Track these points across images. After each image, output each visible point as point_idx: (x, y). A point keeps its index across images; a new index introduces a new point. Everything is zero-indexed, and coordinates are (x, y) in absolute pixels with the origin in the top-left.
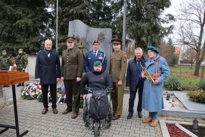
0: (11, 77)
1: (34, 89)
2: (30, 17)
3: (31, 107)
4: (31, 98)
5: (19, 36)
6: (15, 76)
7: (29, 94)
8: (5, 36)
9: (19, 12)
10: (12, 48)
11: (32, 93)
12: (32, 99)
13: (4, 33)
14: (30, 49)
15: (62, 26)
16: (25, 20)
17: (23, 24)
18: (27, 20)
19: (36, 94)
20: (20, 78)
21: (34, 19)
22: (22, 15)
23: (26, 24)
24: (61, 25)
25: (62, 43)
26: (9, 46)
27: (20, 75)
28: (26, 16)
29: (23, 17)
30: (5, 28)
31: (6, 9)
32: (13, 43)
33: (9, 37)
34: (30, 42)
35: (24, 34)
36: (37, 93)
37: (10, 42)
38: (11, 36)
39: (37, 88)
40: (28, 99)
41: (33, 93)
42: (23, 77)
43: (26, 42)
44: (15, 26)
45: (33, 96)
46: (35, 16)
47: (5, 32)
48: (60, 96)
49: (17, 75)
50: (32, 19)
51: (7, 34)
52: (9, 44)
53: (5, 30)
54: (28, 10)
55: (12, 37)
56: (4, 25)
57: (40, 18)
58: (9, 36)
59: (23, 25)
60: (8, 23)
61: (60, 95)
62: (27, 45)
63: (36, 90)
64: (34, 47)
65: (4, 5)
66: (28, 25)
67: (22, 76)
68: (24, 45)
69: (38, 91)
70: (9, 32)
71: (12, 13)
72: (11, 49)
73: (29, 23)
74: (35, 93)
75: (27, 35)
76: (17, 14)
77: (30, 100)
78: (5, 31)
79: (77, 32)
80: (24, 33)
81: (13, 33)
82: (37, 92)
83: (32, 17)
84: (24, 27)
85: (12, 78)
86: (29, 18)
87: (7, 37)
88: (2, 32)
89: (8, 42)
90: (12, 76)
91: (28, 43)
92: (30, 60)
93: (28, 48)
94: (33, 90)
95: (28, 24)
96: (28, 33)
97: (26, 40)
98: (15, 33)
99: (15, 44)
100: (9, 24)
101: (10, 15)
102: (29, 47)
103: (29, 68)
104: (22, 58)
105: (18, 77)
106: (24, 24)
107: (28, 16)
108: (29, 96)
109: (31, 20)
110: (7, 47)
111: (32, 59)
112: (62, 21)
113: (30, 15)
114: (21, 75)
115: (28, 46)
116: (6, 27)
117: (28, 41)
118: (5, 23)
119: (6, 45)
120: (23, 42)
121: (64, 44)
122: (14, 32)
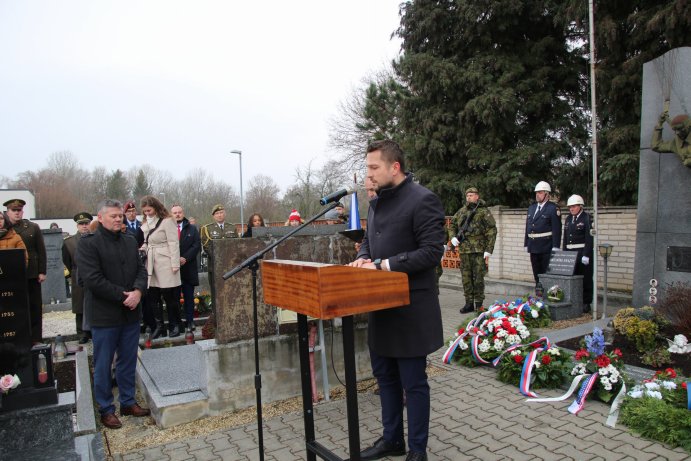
0: (330, 288)
1: (491, 330)
2: (509, 82)
3: (463, 396)
4: (473, 362)
5: (474, 147)
6: (345, 286)
7: (470, 345)
8: (438, 154)
9: (473, 72)
10: (456, 188)
11: (480, 342)
12: (477, 364)
13: (435, 144)
14: (508, 188)
15: (619, 90)
16: (490, 94)
17: (484, 108)
18: (498, 92)
19: (495, 346)
20: (366, 292)
21: (521, 86)
22: (482, 79)
23: (495, 106)
24: (613, 87)
25: (621, 156)
26: (447, 183)
27: (367, 281)
28: (495, 80)
29: (486, 86)
30: (436, 129)
31: (439, 72)
32: (459, 173)
33: (449, 156)
34: (508, 164)
35: (490, 139)
36: (498, 344)
37: (452, 171)
38: (454, 150)
39: (502, 327)
40: (465, 364)
41: (485, 346)
42: (380, 290)
43: (497, 166)
44: (464, 118)
45: (482, 354)
46: (523, 76)
47: (438, 142)
48: (579, 369)
49: (354, 282)
50: (514, 87)
51: (442, 145)
52: (449, 176)
53: (436, 134)
54: (501, 61)
55: (456, 154)
56: (434, 121)
57: (543, 76)
58: (449, 152)
59: (486, 112)
60: (445, 111)
61: (581, 365)
62: (499, 174)
63: (498, 335)
64: (521, 180)
65: (432, 62)
66: (501, 109)
67: (379, 286)
68: (492, 175)
69: (503, 338)
70: (449, 140)
71: (452, 82)
72: (453, 190)
73: (503, 100)
74: (492, 344)
75: (501, 142)
76: (468, 81)
77: (469, 366)
78: (438, 139)
79: (682, 101)
80: (489, 136)
81: (457, 142)
82: (497, 340)
83: (514, 82)
84: (488, 116)
85: (332, 291)
86: (504, 86)
87: (442, 156)
88: (428, 144)
89: (447, 171)
90: (334, 284)
91: (502, 167)
92: (509, 226)
93: (503, 184)
94: (486, 332)
95: (500, 104)
96: (503, 135)
97: (497, 157)
98: (466, 140)
99: (464, 174)
100: (449, 116)
101: (449, 88)
102: (505, 180)
103: (504, 252)
104: (477, 217)
105: (357, 288)
106: (489, 105)
107: (501, 80)
108: (470, 351)
109: (509, 91)
110: (443, 186)
111: (515, 221)
112: (620, 71)
113: (508, 75)
114: (373, 280)
115: (501, 177)
116: (440, 126)
117: (503, 161)
118: (436, 115)
119: (440, 180)
120: (487, 167)
121: (628, 156)
122: (462, 137)
